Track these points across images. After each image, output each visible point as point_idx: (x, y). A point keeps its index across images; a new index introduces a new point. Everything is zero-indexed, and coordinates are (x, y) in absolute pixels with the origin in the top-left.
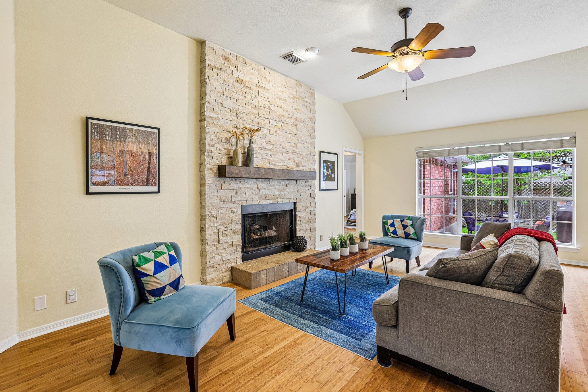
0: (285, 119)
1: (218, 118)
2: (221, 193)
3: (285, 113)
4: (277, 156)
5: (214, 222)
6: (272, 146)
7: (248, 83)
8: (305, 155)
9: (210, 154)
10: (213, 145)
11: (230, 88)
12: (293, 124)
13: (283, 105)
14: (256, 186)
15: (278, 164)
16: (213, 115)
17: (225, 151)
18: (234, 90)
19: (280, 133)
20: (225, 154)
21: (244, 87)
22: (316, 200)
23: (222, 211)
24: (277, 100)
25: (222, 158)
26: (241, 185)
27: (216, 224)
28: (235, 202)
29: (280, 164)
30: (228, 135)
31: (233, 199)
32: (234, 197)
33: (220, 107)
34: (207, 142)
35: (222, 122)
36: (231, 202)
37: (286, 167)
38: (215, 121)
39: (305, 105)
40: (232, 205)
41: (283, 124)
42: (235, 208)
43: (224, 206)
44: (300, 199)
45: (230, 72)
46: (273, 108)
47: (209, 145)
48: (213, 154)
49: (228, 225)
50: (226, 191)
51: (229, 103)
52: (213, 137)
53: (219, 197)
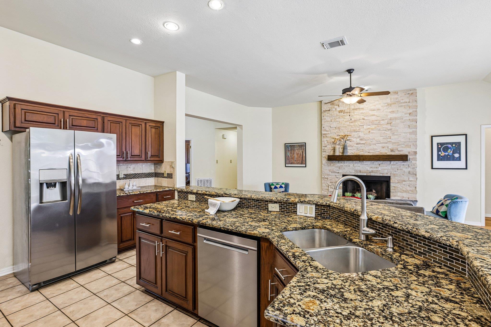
0: (378, 122)
1: (328, 134)
2: (330, 168)
3: (379, 118)
4: (370, 147)
5: (326, 181)
6: (366, 141)
7: (347, 110)
8: (400, 143)
9: (324, 151)
10: (326, 146)
11: (335, 117)
12: (386, 123)
13: (376, 114)
14: (352, 165)
15: (371, 151)
16: (326, 133)
17: (332, 148)
18: (337, 117)
19: (373, 132)
20: (332, 150)
21: (344, 113)
22: (418, 176)
23: (330, 176)
24: (370, 112)
25: (330, 152)
26: (342, 164)
27: (327, 182)
28: (338, 173)
29: (374, 151)
30: (333, 140)
31: (337, 171)
32: (338, 170)
33: (330, 128)
34: (323, 146)
35: (330, 135)
36: (336, 172)
37: (379, 153)
38: (327, 135)
39: (401, 106)
40: (337, 174)
41: (376, 126)
42: (338, 175)
43: (332, 174)
44: (394, 174)
45: (335, 109)
46: (366, 118)
47: (324, 147)
48: (326, 150)
49: (334, 184)
50: (333, 167)
51: (334, 125)
52: (326, 142)
53: (329, 170)
